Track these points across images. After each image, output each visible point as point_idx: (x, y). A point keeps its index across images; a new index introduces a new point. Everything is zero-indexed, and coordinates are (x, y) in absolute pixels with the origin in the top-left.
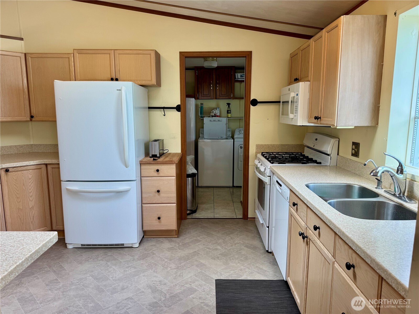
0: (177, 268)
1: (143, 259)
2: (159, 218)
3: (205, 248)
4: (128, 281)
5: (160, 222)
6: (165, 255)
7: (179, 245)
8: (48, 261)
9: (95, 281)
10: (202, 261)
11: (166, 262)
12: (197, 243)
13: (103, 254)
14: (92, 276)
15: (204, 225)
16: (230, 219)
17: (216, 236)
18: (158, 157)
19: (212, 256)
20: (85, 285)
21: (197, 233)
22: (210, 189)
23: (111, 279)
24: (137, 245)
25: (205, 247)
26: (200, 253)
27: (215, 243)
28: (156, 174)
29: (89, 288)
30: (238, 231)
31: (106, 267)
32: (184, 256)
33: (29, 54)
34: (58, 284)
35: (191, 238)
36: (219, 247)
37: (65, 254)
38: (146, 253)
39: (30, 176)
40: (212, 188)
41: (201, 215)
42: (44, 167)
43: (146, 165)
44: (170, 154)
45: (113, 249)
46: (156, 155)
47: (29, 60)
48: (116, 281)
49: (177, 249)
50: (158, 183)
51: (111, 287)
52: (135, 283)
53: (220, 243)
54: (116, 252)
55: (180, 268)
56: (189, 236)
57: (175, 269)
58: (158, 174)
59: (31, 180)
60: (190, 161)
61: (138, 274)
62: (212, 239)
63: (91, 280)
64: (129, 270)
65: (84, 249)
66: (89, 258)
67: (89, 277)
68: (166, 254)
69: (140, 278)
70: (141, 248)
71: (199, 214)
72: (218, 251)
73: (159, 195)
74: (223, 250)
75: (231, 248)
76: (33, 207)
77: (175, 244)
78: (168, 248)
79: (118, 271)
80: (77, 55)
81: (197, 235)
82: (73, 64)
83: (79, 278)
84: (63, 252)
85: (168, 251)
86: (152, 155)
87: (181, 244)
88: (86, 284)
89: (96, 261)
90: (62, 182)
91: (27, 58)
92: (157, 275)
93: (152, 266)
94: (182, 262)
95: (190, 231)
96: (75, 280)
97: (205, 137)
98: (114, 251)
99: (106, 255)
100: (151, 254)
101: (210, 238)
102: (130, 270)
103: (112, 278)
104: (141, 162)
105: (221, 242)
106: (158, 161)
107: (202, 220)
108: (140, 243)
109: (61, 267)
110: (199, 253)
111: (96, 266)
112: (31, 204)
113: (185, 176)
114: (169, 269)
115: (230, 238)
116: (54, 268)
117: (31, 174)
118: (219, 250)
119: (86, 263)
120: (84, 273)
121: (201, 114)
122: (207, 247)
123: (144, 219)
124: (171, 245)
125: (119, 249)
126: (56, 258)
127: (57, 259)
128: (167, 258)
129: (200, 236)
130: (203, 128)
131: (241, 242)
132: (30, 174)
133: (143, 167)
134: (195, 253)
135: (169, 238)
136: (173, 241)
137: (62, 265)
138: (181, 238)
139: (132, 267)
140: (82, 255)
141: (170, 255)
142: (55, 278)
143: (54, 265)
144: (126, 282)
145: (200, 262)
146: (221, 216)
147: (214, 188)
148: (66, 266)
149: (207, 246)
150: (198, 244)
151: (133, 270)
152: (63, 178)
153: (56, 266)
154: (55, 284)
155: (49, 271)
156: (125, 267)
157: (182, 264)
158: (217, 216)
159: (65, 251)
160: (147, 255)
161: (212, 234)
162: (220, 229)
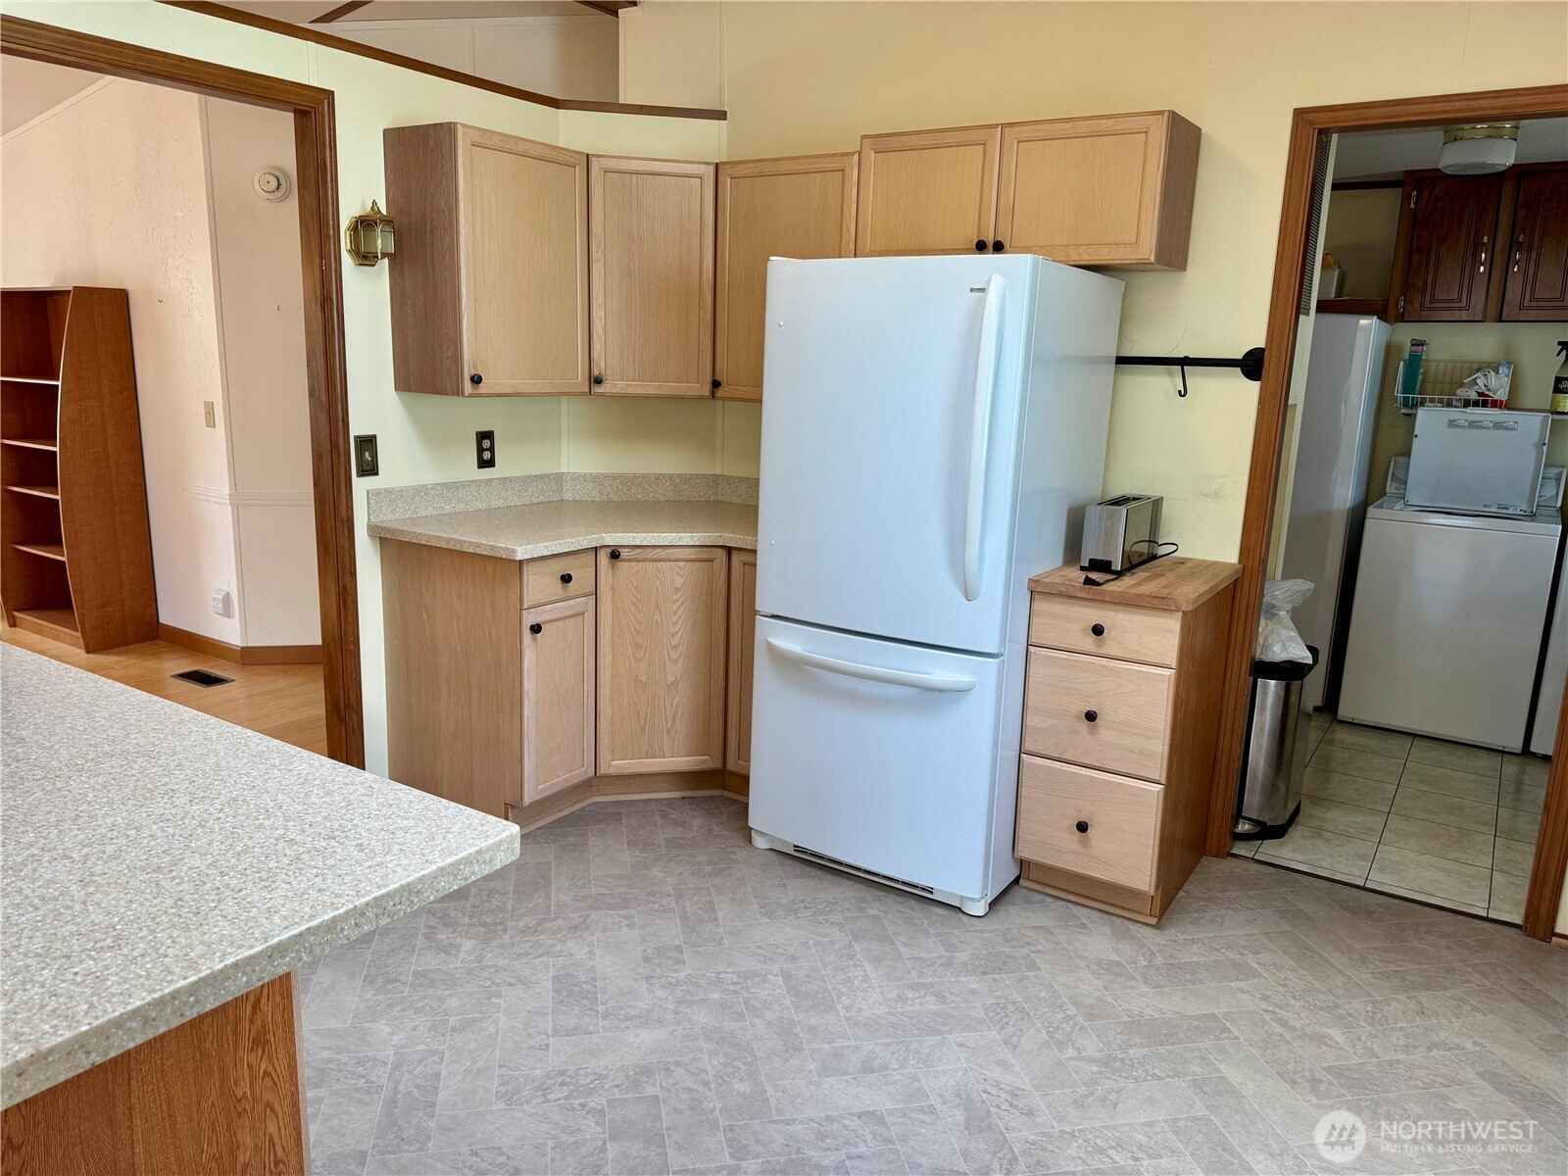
0: (1106, 1062)
1: (985, 974)
2: (1082, 827)
3: (1268, 1017)
4: (898, 1043)
5: (1085, 844)
6: (1076, 987)
7: (1150, 961)
8: (681, 874)
9: (789, 1001)
10: (1226, 1070)
11: (1068, 1018)
12: (1238, 979)
13: (851, 903)
14: (787, 977)
15: (1301, 906)
16: (1444, 913)
17: (1344, 975)
18: (1115, 572)
19: (1286, 1063)
20: (753, 1002)
21: (1249, 935)
22: (1393, 742)
23: (842, 1012)
24: (980, 909)
25: (1268, 1011)
26: (1230, 1031)
27: (1322, 1009)
28: (1089, 642)
29: (761, 1018)
30: (1470, 982)
31: (843, 959)
32: (1154, 1020)
33: (728, 166)
34: (676, 967)
35: (1216, 950)
36: (1337, 1034)
37: (738, 866)
38: (1003, 952)
39: (679, 582)
40: (1407, 742)
41: (1299, 857)
42: (721, 555)
43: (1053, 598)
44: (1182, 562)
45: (891, 895)
46: (1109, 563)
47: (727, 184)
48: (855, 1025)
49: (1133, 978)
50: (1093, 683)
51: (829, 1043)
52: (918, 1062)
53: (1350, 1015)
54: (900, 912)
55: (1118, 1064)
56: (1211, 935)
57: (1094, 1061)
58: (1100, 645)
59: (680, 594)
60: (1290, 606)
61: (943, 1029)
62: (1317, 984)
63: (778, 991)
64: (916, 1001)
65: (802, 863)
66: (803, 905)
67: (777, 975)
68: (1079, 984)
69: (944, 1049)
70: (995, 923)
71: (1294, 851)
72: (1325, 1048)
73: (1093, 732)
74: (1355, 1054)
75: (1401, 1057)
76: (676, 683)
77: (1134, 954)
78: (1099, 963)
79: (878, 990)
80: (871, 157)
81: (1246, 943)
82: (855, 191)
83: (743, 969)
84: (734, 853)
85: (1093, 974)
86: (1091, 561)
87: (1159, 960)
88: (756, 999)
89: (820, 923)
90: (757, 617)
91: (721, 178)
92: (1013, 1061)
93: (1006, 1016)
94: (1139, 1041)
95: (1223, 916)
96: (729, 971)
97: (1413, 497)
98: (893, 903)
99: (862, 910)
100: (1022, 961)
101: (1310, 978)
102: (921, 1000)
103: (848, 1008)
104: (1033, 585)
105: (1360, 1014)
106: (1105, 592)
107: (1298, 881)
108: (993, 905)
109: (711, 908)
110: (1226, 1030)
111: (811, 942)
112: (674, 672)
113: (1246, 666)
114: (1071, 1052)
115: (1413, 1005)
116: (688, 904)
117: (682, 576)
118: (1331, 1046)
119: (785, 918)
120: (765, 957)
121: (1408, 387)
122: (1276, 1013)
123: (1022, 814)
124: (1117, 951)
125: (913, 903)
126: (708, 869)
127: (710, 874)
128: (1077, 1004)
129: (1259, 953)
130: (1407, 454)
131: (1469, 1046)
132: (678, 573)
133: (1040, 605)
134: (1208, 1024)
135: (1118, 921)
136: (1132, 937)
137: (716, 901)
138: (1171, 933)
139: (932, 990)
140: (785, 885)
141: (1096, 995)
142: (678, 943)
143: (692, 892)
144: (887, 1045)
145: (1217, 1070)
146: (1403, 885)
147: (1417, 742)
148: (724, 910)
149: (1277, 1010)
150: (1242, 984)
151: (931, 1005)
152: (763, 603)
153: (695, 899)
154: (670, 962)
155: (672, 910)
156: (909, 982)
157: (1131, 1051)
158: (1382, 880)
159: (741, 854)
160: (1005, 963)
161: (1327, 961)
162: (1376, 949)
